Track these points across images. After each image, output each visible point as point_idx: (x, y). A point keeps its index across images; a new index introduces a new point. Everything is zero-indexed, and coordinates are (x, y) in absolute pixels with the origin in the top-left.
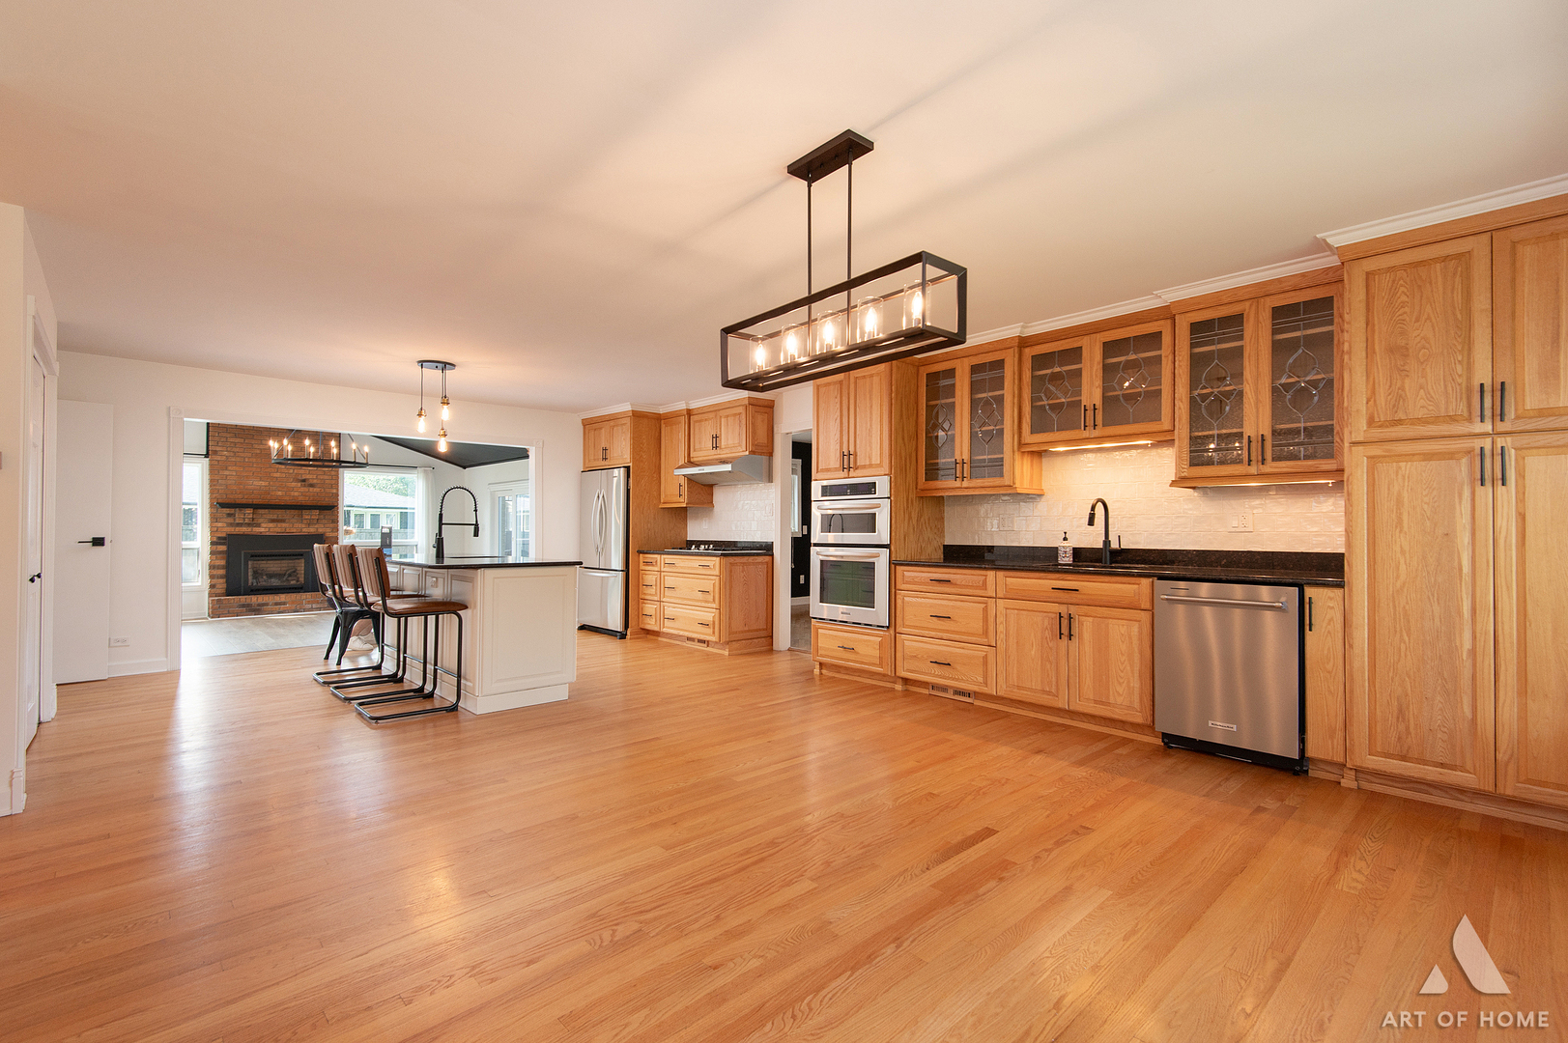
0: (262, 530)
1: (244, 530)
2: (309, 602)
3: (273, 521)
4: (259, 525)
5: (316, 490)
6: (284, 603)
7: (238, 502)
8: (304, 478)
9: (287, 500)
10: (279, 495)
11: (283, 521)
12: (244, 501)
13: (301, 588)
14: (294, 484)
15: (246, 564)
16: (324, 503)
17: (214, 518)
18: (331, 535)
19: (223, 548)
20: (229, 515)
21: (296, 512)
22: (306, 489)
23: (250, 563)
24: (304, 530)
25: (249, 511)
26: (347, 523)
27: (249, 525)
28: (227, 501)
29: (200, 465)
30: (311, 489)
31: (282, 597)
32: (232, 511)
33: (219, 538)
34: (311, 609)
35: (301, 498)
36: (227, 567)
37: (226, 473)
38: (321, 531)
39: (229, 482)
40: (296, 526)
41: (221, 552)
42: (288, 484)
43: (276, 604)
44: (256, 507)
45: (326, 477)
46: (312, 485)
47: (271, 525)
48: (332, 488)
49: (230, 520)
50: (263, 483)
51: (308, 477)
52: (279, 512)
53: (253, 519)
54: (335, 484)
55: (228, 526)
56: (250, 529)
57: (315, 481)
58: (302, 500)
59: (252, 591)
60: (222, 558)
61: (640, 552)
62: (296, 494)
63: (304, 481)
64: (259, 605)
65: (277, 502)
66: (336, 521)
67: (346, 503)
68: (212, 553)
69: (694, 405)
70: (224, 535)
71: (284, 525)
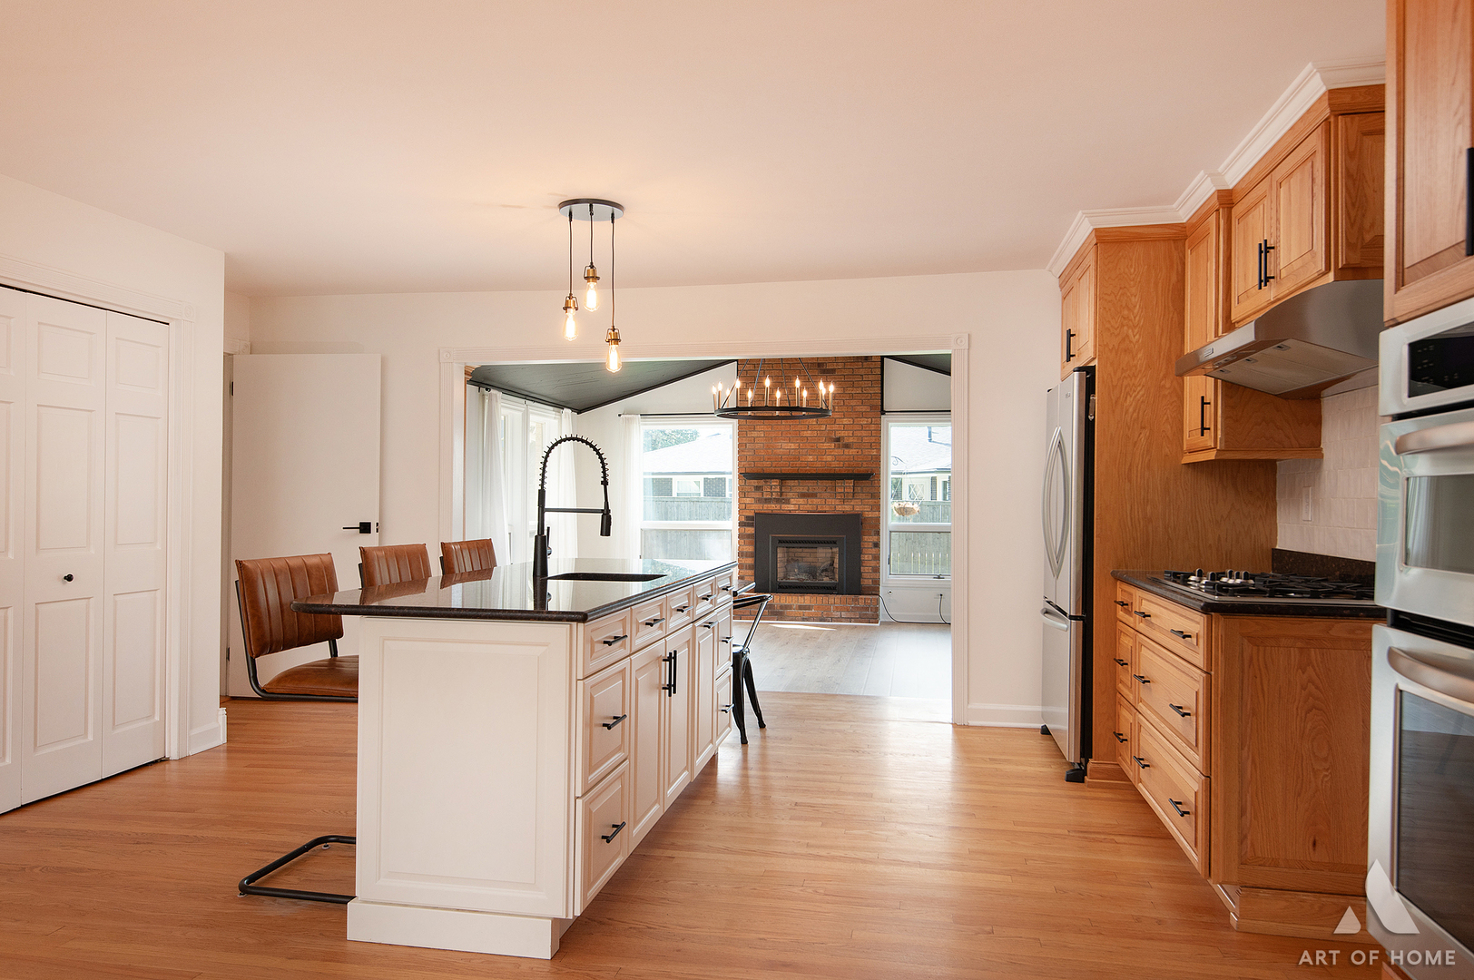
0: (791, 507)
1: (773, 507)
2: (837, 609)
3: (803, 495)
4: (787, 502)
5: (852, 452)
6: (809, 608)
7: (767, 471)
8: (838, 436)
9: (819, 467)
10: (810, 461)
11: (814, 495)
12: (772, 470)
13: (834, 588)
14: (826, 445)
15: (775, 553)
16: (862, 470)
17: (743, 493)
18: (871, 515)
19: (751, 530)
20: (758, 488)
21: (828, 483)
22: (840, 451)
23: (779, 550)
24: (839, 508)
25: (775, 483)
26: (898, 496)
27: (778, 501)
28: (755, 470)
29: (731, 426)
30: (846, 450)
31: (807, 599)
32: (762, 482)
33: (747, 518)
34: (840, 619)
35: (835, 464)
36: (756, 555)
37: (755, 434)
38: (858, 509)
39: (757, 446)
40: (830, 502)
41: (749, 536)
42: (820, 446)
43: (800, 607)
44: (784, 477)
45: (864, 433)
46: (847, 446)
47: (801, 501)
48: (871, 448)
49: (758, 495)
50: (793, 446)
51: (843, 434)
52: (810, 483)
53: (781, 494)
54: (875, 442)
55: (756, 502)
56: (778, 506)
57: (851, 440)
58: (836, 466)
59: (780, 587)
60: (750, 544)
61: (1117, 577)
62: (829, 458)
63: (838, 440)
64: (781, 607)
65: (808, 470)
66: (876, 496)
67: (893, 468)
68: (740, 536)
69: (1231, 180)
70: (752, 514)
71: (815, 501)
